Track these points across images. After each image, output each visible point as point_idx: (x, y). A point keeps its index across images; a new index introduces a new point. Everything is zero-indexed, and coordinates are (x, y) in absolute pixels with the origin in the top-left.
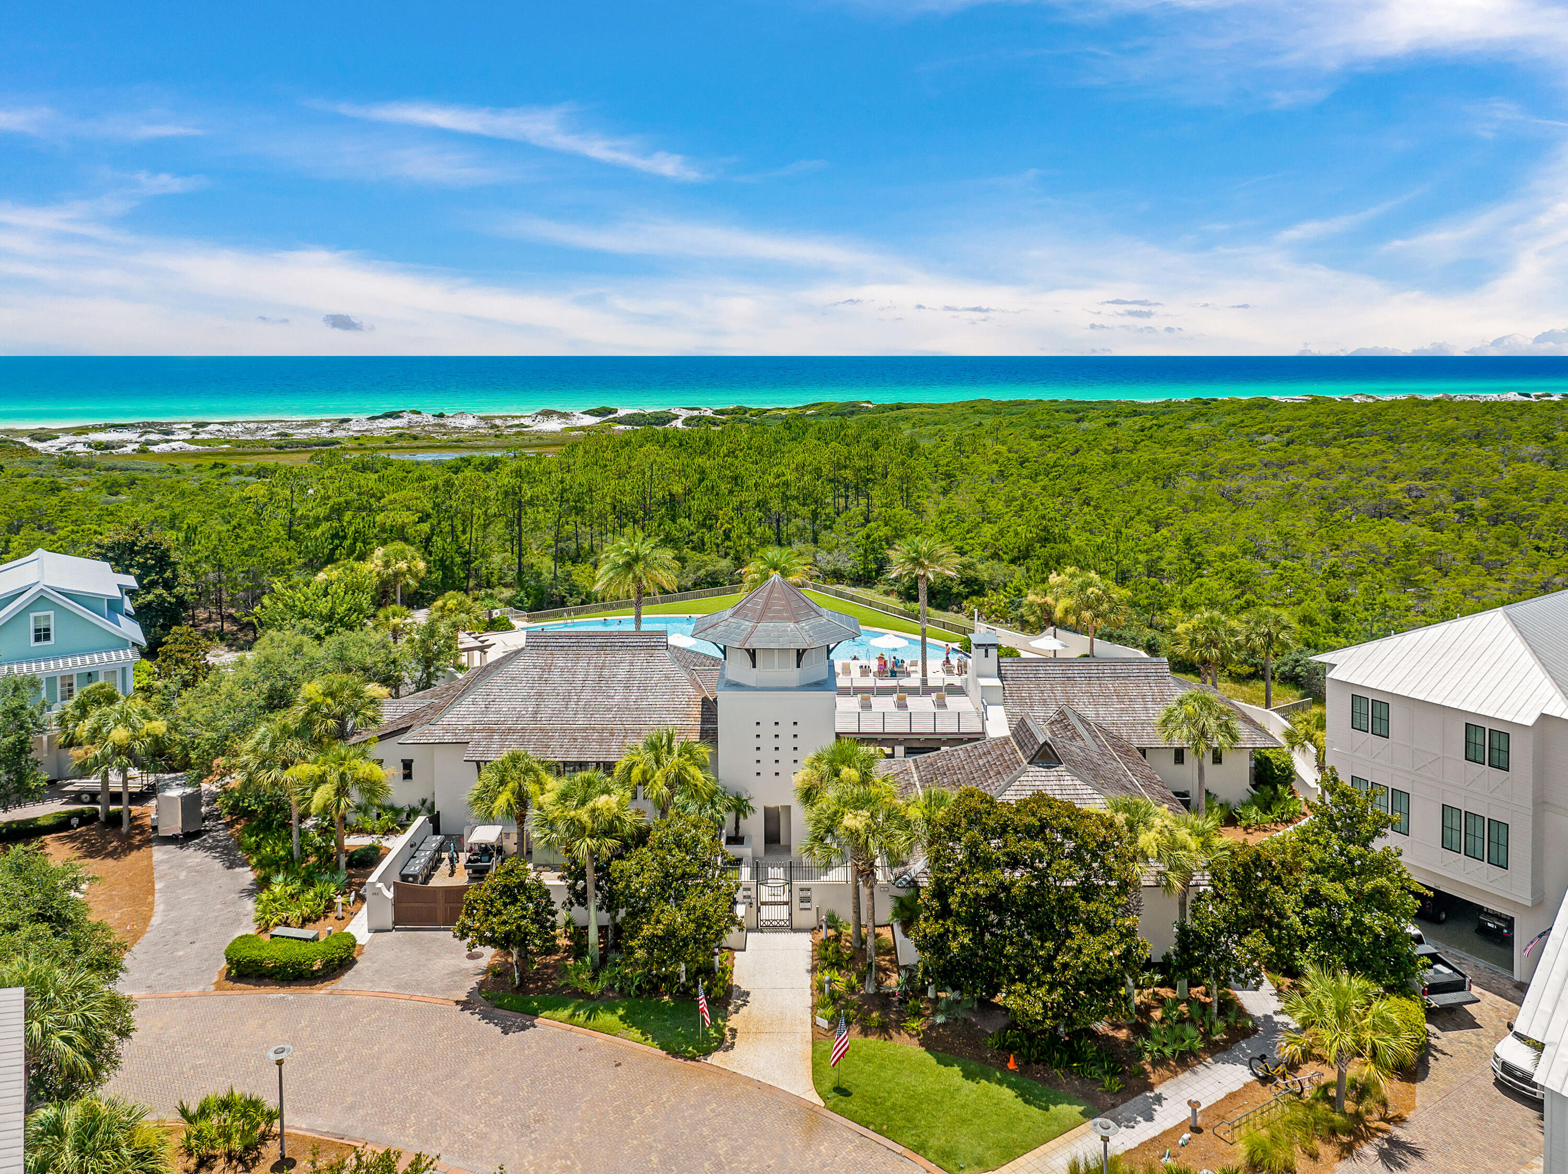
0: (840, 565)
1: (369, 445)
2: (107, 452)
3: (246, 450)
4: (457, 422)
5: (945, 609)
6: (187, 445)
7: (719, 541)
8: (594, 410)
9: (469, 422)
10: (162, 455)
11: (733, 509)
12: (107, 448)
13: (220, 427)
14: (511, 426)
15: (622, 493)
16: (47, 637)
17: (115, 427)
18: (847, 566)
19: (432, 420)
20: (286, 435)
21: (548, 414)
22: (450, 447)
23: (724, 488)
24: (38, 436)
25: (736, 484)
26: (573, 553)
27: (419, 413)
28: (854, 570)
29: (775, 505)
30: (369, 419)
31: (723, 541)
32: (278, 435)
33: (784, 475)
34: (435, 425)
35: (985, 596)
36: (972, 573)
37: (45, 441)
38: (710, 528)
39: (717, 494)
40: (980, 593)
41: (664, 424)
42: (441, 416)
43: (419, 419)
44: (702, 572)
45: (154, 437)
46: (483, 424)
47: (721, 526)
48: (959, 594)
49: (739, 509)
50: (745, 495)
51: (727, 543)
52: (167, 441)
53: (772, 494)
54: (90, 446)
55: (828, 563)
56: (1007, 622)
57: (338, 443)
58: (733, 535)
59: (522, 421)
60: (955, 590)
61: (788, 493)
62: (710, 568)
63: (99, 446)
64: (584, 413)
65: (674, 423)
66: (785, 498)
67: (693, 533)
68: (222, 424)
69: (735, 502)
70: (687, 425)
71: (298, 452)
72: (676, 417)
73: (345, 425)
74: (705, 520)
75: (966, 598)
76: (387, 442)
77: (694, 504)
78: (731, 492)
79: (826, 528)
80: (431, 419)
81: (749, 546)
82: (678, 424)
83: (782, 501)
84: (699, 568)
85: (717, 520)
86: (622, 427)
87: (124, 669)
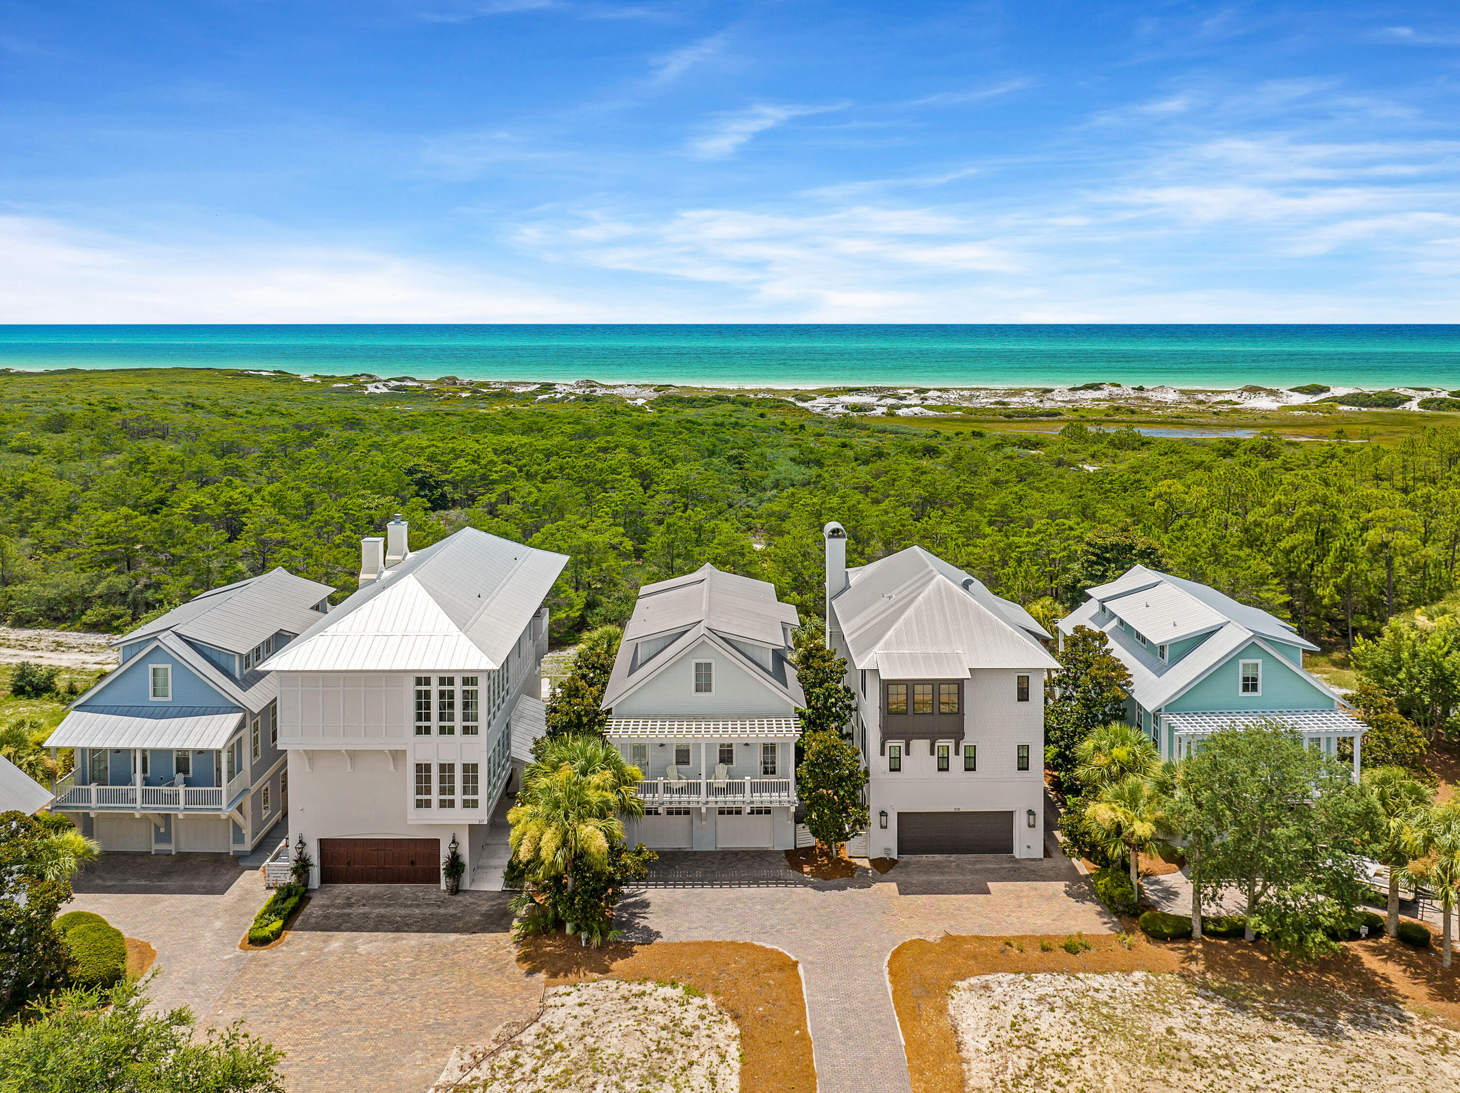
1: (1090, 418)
2: (862, 414)
10: (908, 419)
12: (860, 410)
13: (939, 394)
16: (1255, 688)
17: (858, 390)
20: (1004, 404)
21: (1254, 390)
22: (1172, 423)
24: (803, 396)
27: (1119, 386)
30: (1071, 390)
32: (997, 403)
37: (806, 401)
41: (1395, 405)
42: (1141, 389)
45: (891, 401)
52: (908, 406)
54: (847, 408)
57: (1060, 414)
63: (855, 408)
64: (1292, 390)
65: (1407, 405)
68: (939, 390)
70: (1425, 408)
71: (1026, 421)
72: (1409, 399)
76: (1107, 415)
80: (1132, 392)
82: (1413, 406)
86: (1347, 408)
87: (1329, 739)
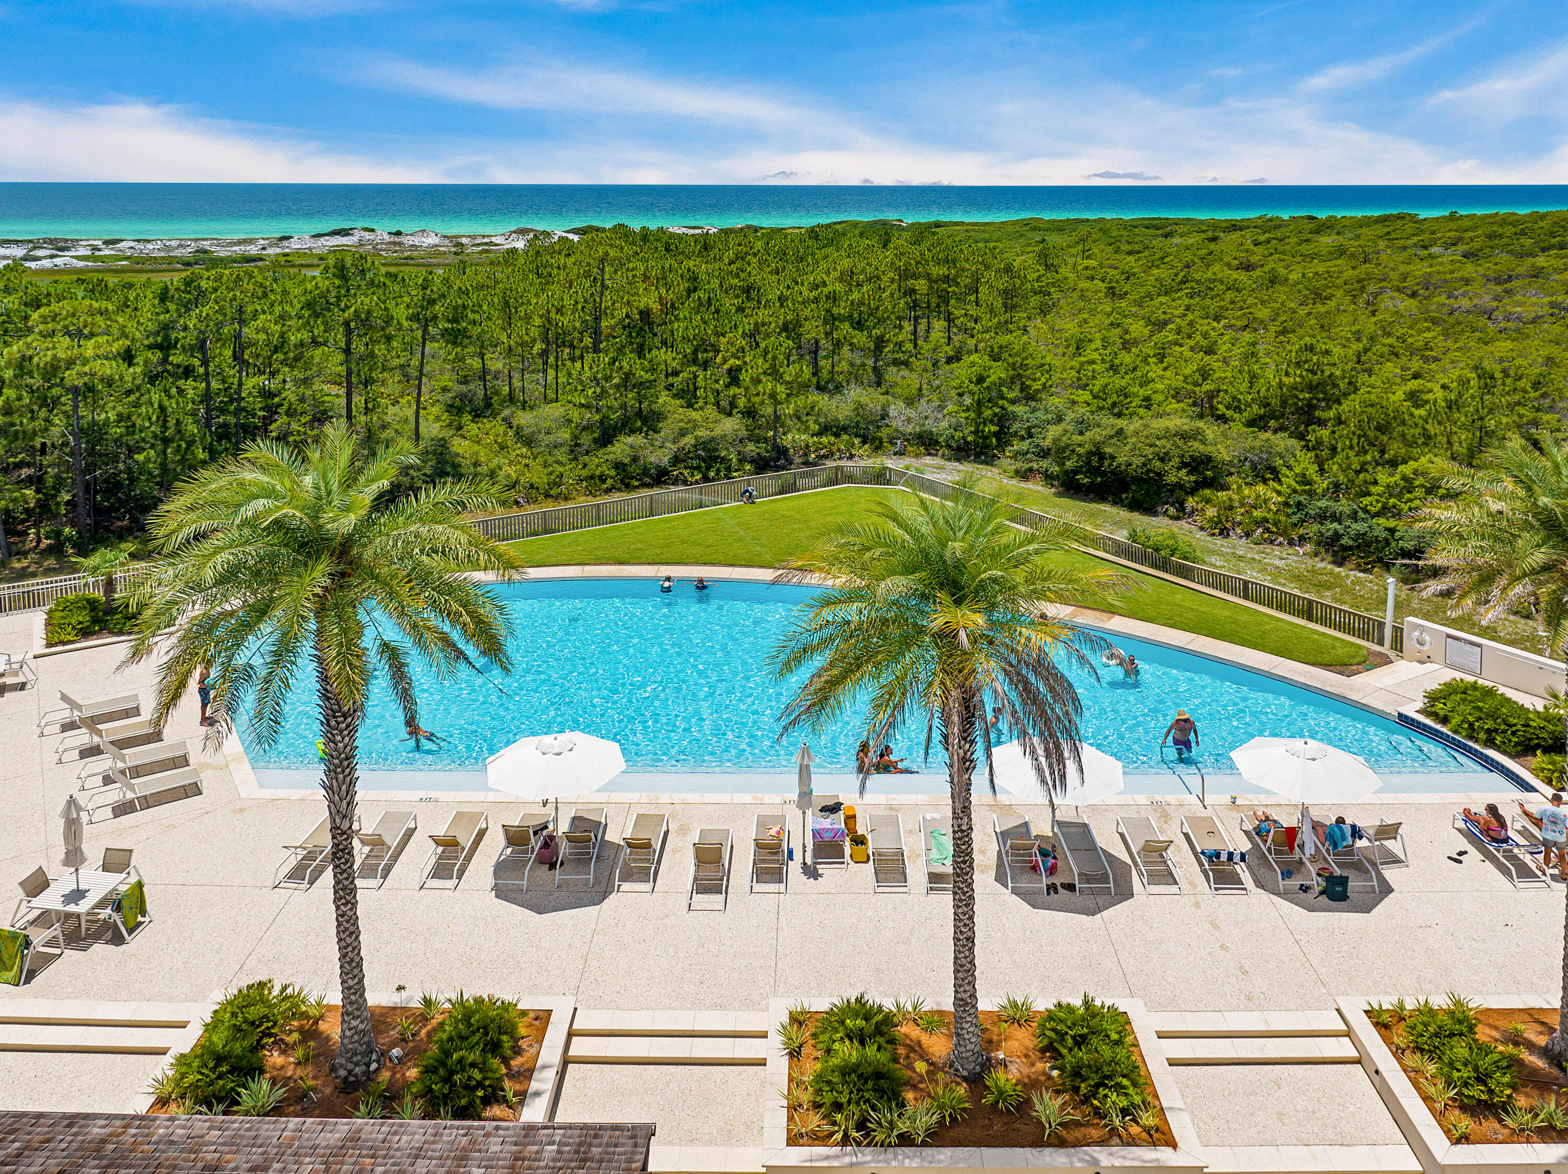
0: (930, 425)
3: (147, 267)
4: (417, 241)
5: (1150, 510)
6: (75, 261)
7: (719, 386)
8: (578, 229)
9: (432, 240)
11: (744, 335)
14: (479, 245)
15: (559, 311)
18: (941, 427)
19: (387, 238)
23: (729, 303)
25: (749, 298)
26: (479, 402)
28: (958, 434)
29: (812, 330)
31: (727, 386)
33: (824, 284)
34: (390, 243)
35: (1225, 487)
36: (1202, 448)
38: (705, 365)
39: (717, 311)
40: (1216, 483)
43: (372, 237)
44: (689, 440)
46: (446, 242)
47: (726, 361)
48: (1179, 486)
49: (752, 336)
50: (763, 315)
51: (734, 390)
53: (807, 312)
55: (909, 420)
56: (1291, 543)
58: (745, 377)
59: (493, 239)
60: (1171, 479)
61: (835, 311)
62: (702, 433)
66: (831, 319)
67: (676, 373)
69: (747, 324)
73: (285, 243)
74: (695, 352)
75: (1193, 491)
77: (679, 327)
78: (740, 310)
79: (896, 363)
81: (773, 396)
83: (825, 322)
84: (683, 433)
85: (717, 351)
